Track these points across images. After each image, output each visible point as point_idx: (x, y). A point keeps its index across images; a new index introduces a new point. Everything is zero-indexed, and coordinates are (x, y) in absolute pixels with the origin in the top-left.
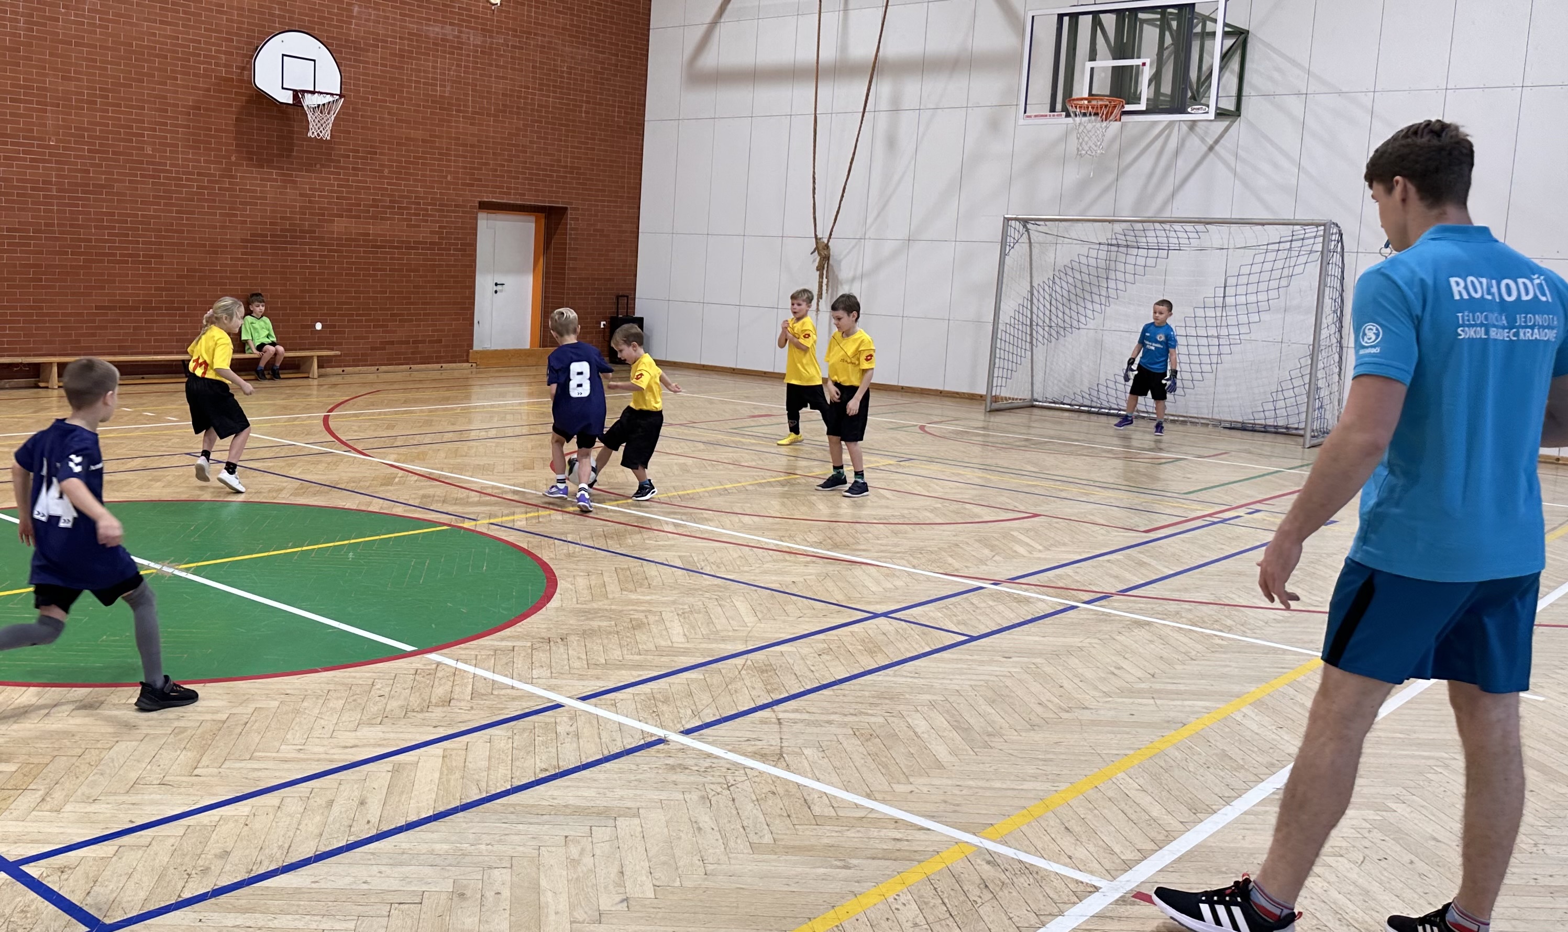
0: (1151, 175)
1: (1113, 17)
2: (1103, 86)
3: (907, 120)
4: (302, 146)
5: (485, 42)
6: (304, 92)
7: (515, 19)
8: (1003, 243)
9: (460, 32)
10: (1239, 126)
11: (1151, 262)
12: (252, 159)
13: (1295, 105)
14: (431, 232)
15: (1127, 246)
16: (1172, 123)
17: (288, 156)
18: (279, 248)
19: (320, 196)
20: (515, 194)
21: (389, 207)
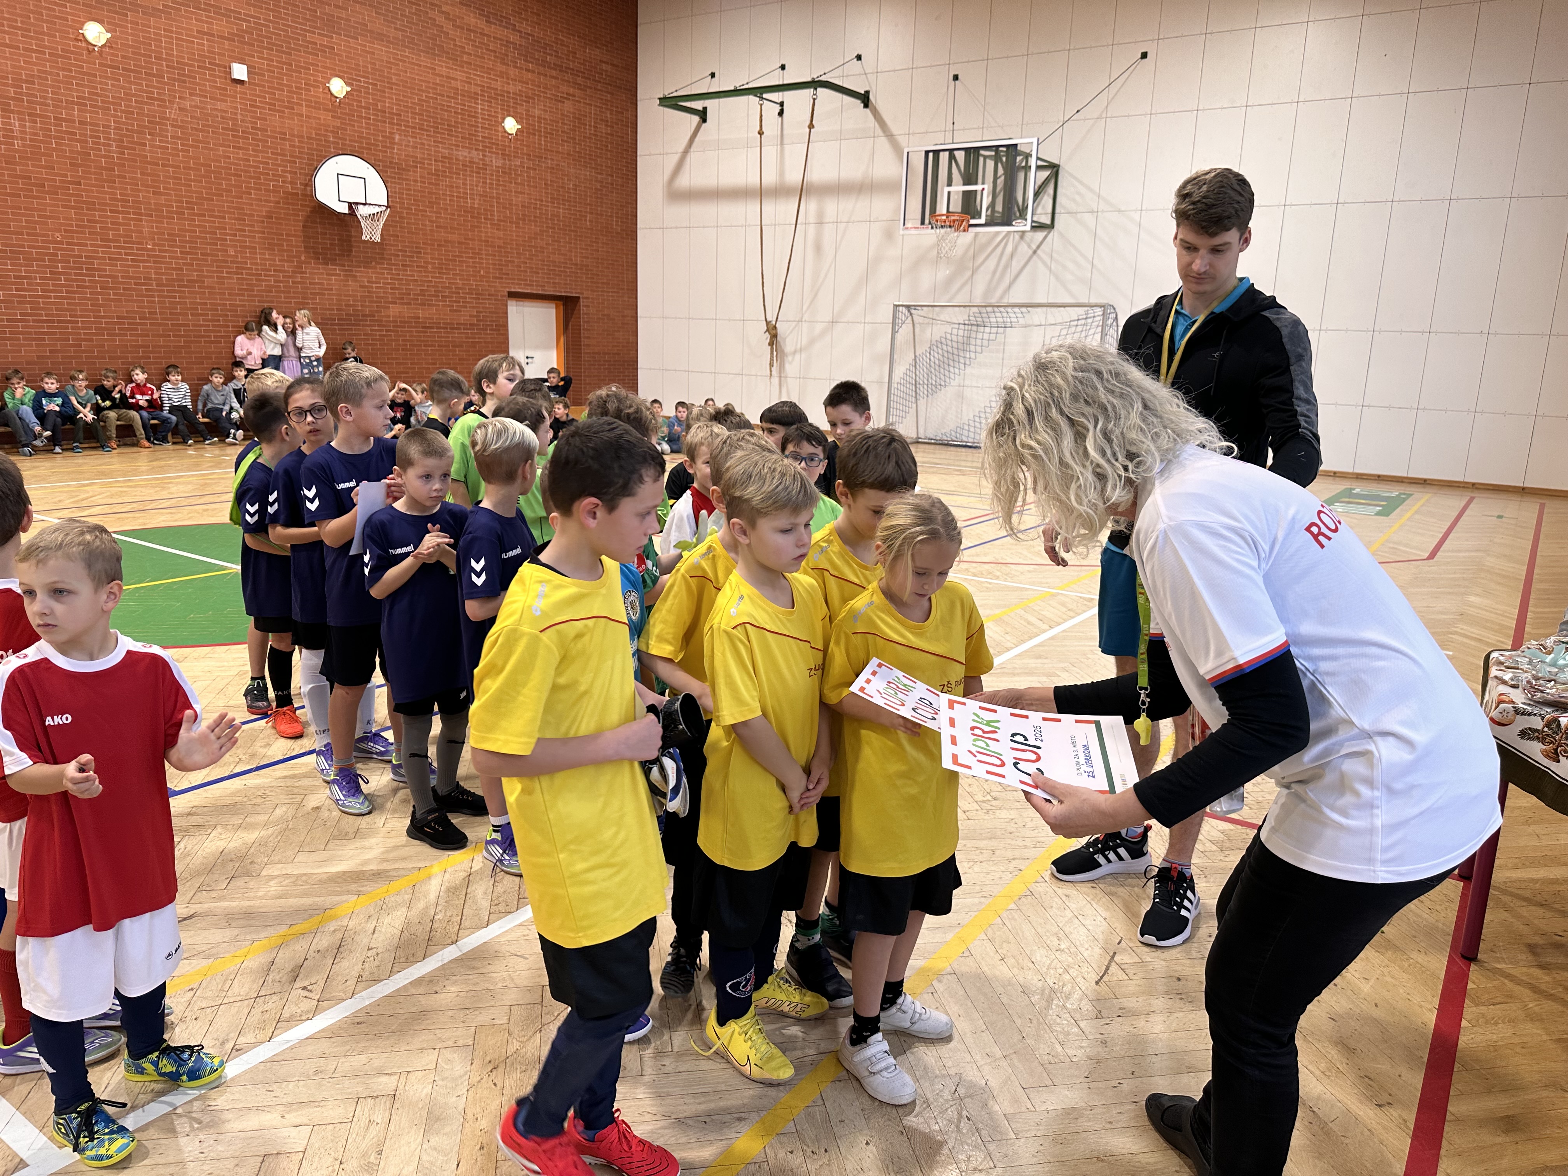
0: (994, 272)
1: (963, 153)
2: (956, 205)
3: (828, 229)
4: (359, 247)
5: (504, 164)
6: (357, 204)
7: (528, 146)
8: (894, 323)
9: (484, 155)
10: (1054, 234)
11: (993, 336)
12: (319, 258)
13: (1089, 219)
14: (470, 316)
15: (978, 325)
16: (1009, 233)
17: (348, 256)
18: (345, 329)
19: (376, 287)
20: (537, 286)
21: (434, 296)
